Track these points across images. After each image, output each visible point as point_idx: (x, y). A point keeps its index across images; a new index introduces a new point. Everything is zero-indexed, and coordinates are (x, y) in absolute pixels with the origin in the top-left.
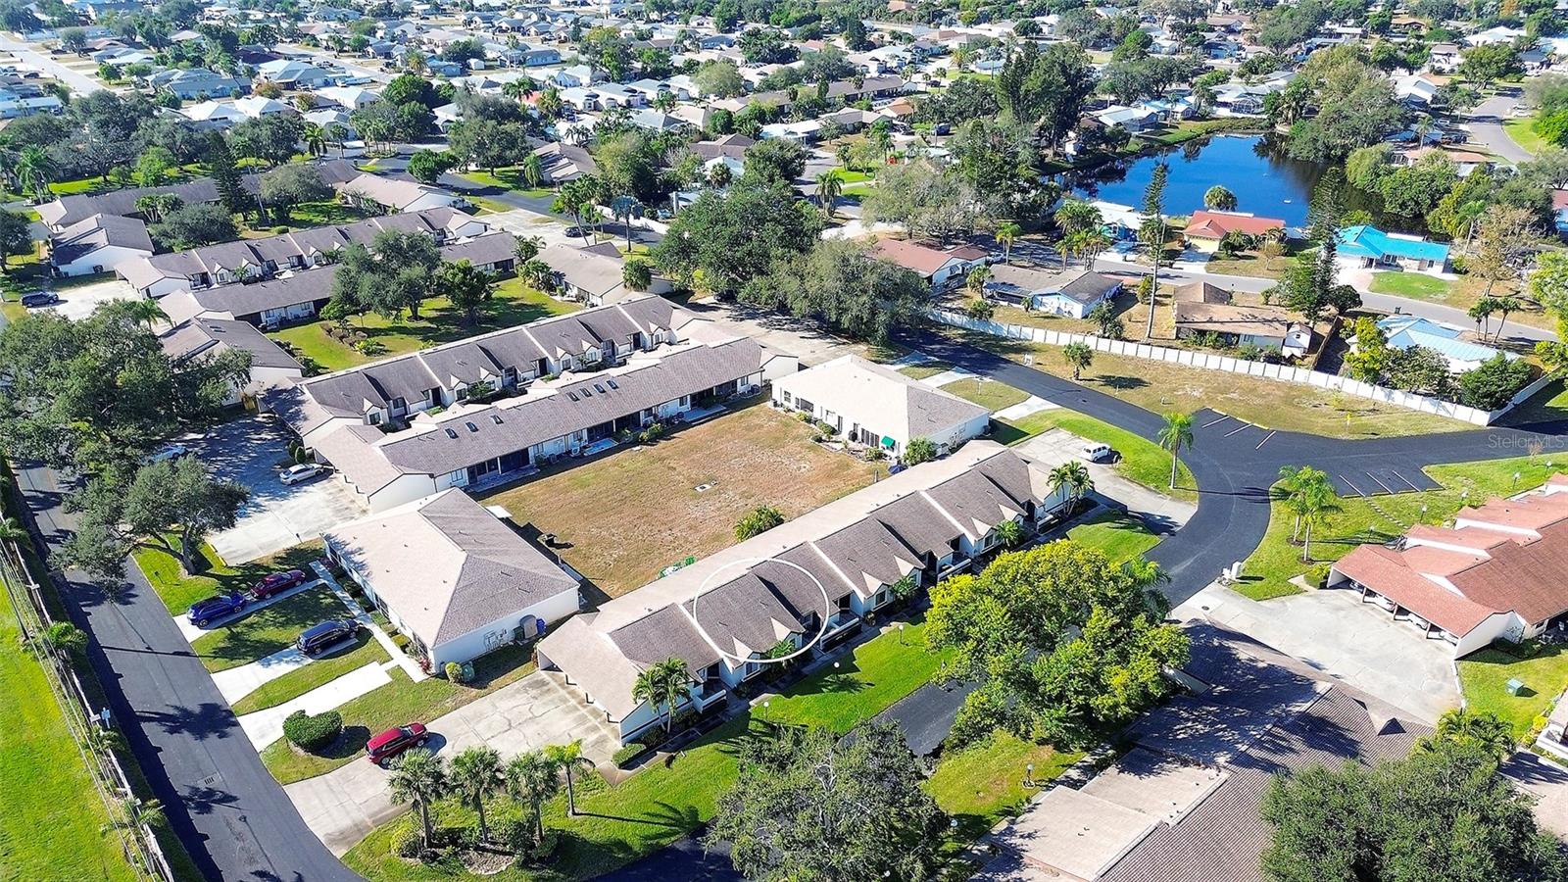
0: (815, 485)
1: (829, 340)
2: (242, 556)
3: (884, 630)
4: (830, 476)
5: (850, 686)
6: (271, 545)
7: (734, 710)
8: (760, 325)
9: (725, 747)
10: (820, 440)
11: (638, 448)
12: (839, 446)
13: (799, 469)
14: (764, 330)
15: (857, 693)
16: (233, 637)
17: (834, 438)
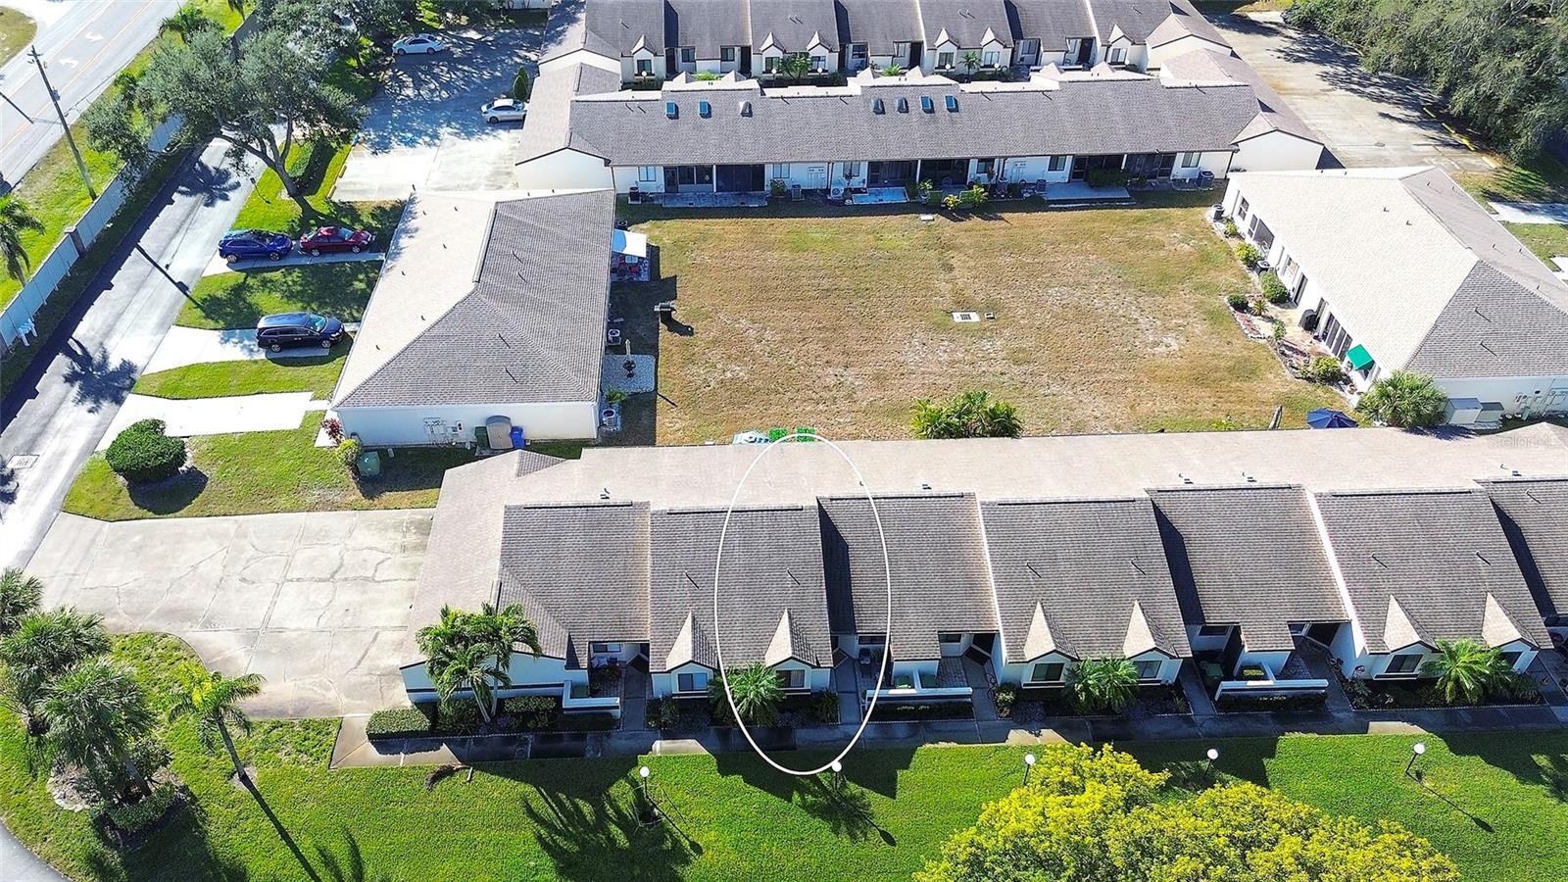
0: (1156, 386)
1: (1432, 133)
2: (354, 192)
3: (1017, 737)
4: (1199, 380)
5: (845, 815)
6: (391, 190)
7: (619, 742)
8: (1324, 76)
9: (539, 804)
10: (1241, 306)
11: (930, 217)
12: (1267, 329)
13: (1156, 344)
14: (1326, 85)
15: (846, 840)
16: (239, 290)
17: (1273, 310)
